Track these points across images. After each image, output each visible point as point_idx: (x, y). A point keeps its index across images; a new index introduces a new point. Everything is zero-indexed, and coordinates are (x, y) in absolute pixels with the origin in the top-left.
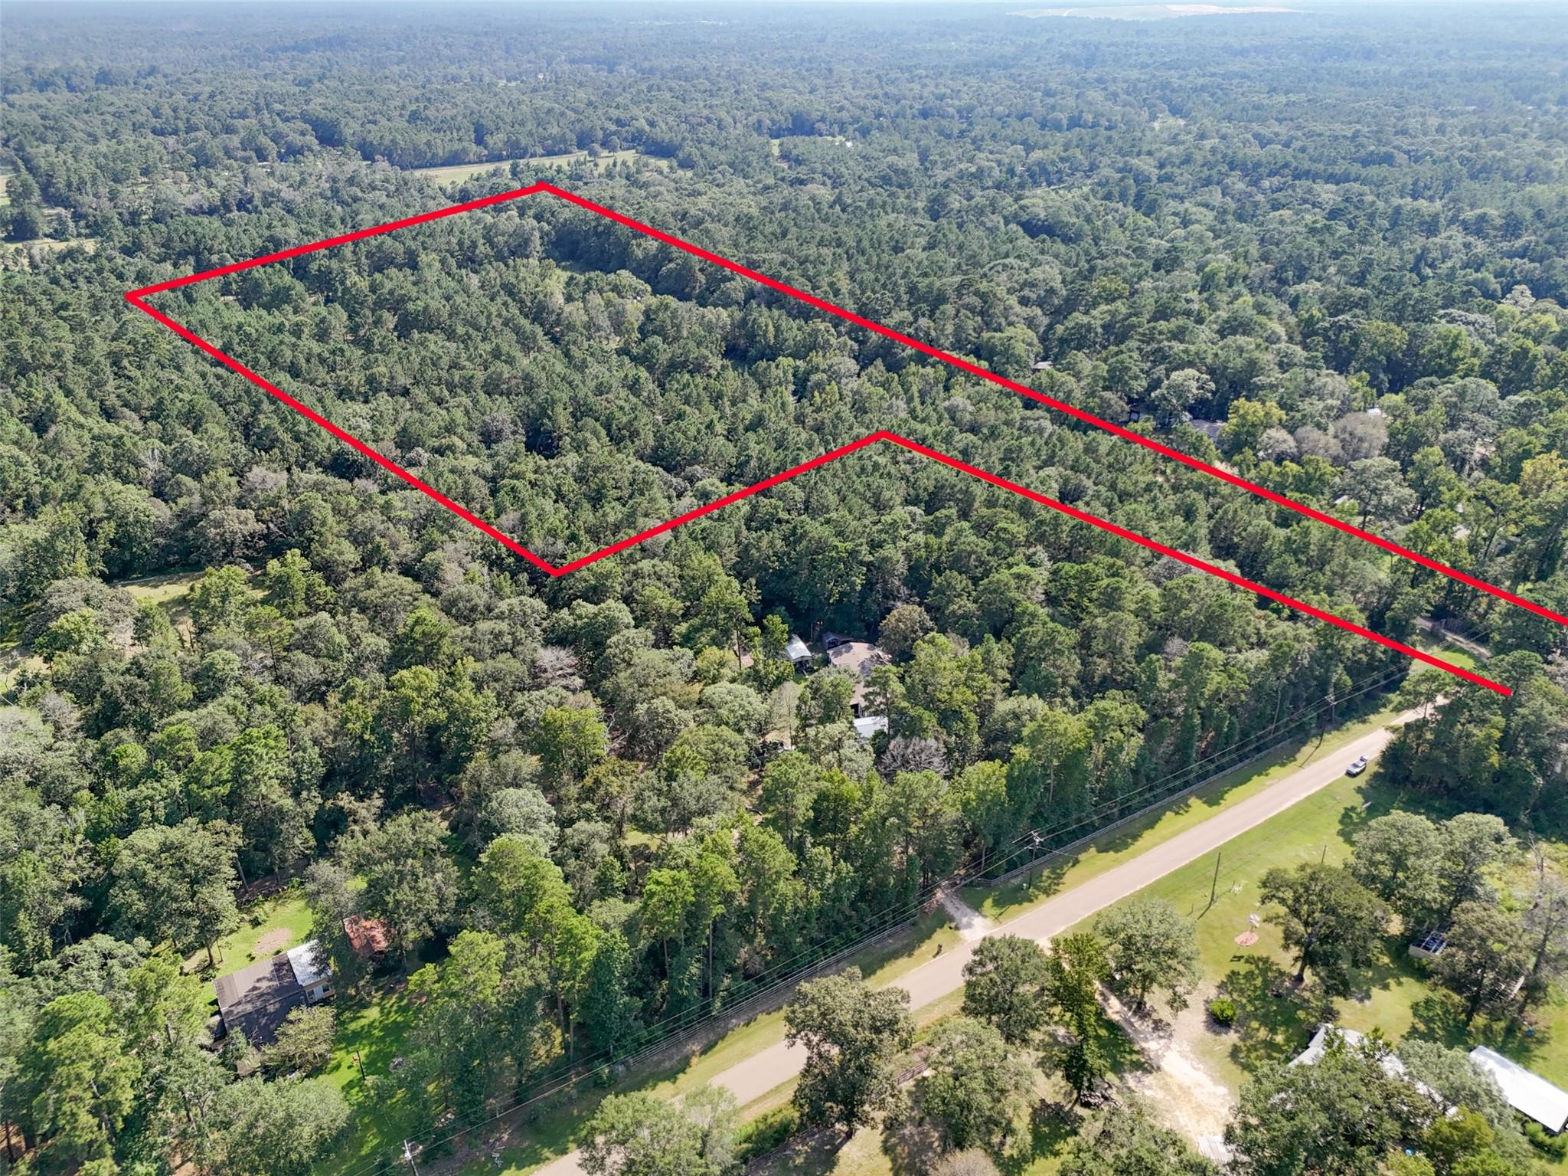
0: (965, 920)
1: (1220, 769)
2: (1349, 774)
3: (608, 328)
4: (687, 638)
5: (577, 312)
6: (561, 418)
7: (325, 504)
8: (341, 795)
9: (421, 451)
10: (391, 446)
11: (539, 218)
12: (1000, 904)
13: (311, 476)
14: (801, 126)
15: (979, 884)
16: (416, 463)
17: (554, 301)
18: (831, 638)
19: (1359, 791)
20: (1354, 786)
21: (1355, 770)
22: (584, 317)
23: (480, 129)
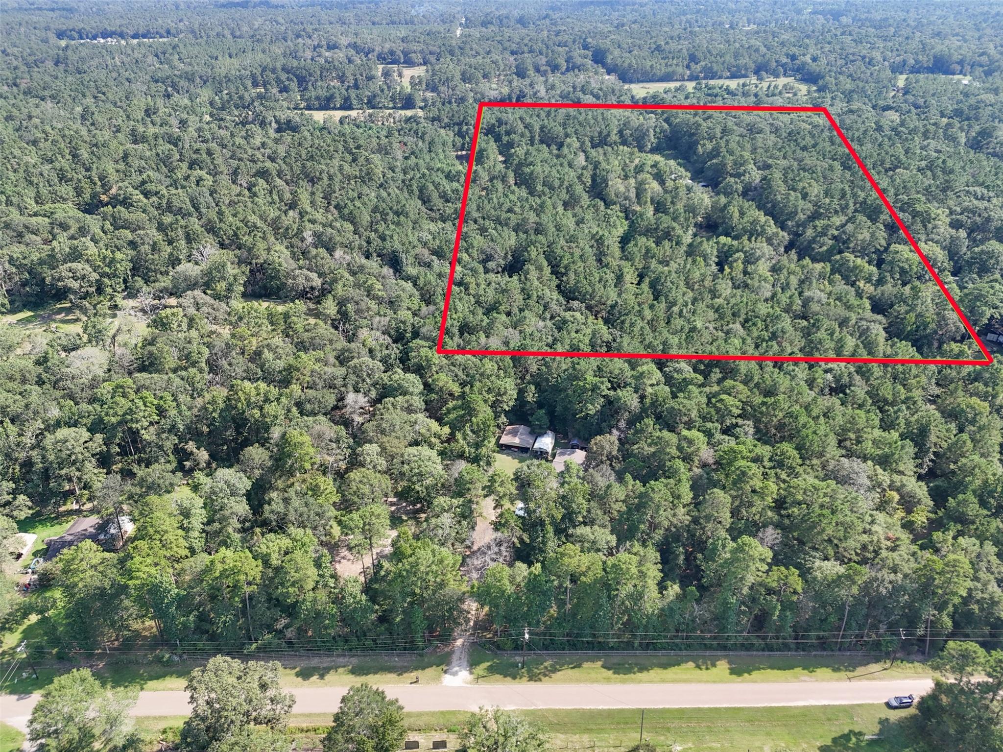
0: (456, 669)
1: (769, 648)
2: (888, 705)
3: (634, 199)
4: (449, 412)
5: (616, 185)
6: (534, 254)
7: (351, 278)
8: (191, 443)
9: (434, 258)
10: (426, 252)
11: (667, 121)
12: (492, 670)
13: (364, 261)
14: (941, 66)
15: (489, 649)
16: (429, 265)
17: (611, 176)
18: (575, 442)
19: (883, 722)
20: (883, 716)
21: (895, 704)
22: (622, 189)
23: (693, 58)
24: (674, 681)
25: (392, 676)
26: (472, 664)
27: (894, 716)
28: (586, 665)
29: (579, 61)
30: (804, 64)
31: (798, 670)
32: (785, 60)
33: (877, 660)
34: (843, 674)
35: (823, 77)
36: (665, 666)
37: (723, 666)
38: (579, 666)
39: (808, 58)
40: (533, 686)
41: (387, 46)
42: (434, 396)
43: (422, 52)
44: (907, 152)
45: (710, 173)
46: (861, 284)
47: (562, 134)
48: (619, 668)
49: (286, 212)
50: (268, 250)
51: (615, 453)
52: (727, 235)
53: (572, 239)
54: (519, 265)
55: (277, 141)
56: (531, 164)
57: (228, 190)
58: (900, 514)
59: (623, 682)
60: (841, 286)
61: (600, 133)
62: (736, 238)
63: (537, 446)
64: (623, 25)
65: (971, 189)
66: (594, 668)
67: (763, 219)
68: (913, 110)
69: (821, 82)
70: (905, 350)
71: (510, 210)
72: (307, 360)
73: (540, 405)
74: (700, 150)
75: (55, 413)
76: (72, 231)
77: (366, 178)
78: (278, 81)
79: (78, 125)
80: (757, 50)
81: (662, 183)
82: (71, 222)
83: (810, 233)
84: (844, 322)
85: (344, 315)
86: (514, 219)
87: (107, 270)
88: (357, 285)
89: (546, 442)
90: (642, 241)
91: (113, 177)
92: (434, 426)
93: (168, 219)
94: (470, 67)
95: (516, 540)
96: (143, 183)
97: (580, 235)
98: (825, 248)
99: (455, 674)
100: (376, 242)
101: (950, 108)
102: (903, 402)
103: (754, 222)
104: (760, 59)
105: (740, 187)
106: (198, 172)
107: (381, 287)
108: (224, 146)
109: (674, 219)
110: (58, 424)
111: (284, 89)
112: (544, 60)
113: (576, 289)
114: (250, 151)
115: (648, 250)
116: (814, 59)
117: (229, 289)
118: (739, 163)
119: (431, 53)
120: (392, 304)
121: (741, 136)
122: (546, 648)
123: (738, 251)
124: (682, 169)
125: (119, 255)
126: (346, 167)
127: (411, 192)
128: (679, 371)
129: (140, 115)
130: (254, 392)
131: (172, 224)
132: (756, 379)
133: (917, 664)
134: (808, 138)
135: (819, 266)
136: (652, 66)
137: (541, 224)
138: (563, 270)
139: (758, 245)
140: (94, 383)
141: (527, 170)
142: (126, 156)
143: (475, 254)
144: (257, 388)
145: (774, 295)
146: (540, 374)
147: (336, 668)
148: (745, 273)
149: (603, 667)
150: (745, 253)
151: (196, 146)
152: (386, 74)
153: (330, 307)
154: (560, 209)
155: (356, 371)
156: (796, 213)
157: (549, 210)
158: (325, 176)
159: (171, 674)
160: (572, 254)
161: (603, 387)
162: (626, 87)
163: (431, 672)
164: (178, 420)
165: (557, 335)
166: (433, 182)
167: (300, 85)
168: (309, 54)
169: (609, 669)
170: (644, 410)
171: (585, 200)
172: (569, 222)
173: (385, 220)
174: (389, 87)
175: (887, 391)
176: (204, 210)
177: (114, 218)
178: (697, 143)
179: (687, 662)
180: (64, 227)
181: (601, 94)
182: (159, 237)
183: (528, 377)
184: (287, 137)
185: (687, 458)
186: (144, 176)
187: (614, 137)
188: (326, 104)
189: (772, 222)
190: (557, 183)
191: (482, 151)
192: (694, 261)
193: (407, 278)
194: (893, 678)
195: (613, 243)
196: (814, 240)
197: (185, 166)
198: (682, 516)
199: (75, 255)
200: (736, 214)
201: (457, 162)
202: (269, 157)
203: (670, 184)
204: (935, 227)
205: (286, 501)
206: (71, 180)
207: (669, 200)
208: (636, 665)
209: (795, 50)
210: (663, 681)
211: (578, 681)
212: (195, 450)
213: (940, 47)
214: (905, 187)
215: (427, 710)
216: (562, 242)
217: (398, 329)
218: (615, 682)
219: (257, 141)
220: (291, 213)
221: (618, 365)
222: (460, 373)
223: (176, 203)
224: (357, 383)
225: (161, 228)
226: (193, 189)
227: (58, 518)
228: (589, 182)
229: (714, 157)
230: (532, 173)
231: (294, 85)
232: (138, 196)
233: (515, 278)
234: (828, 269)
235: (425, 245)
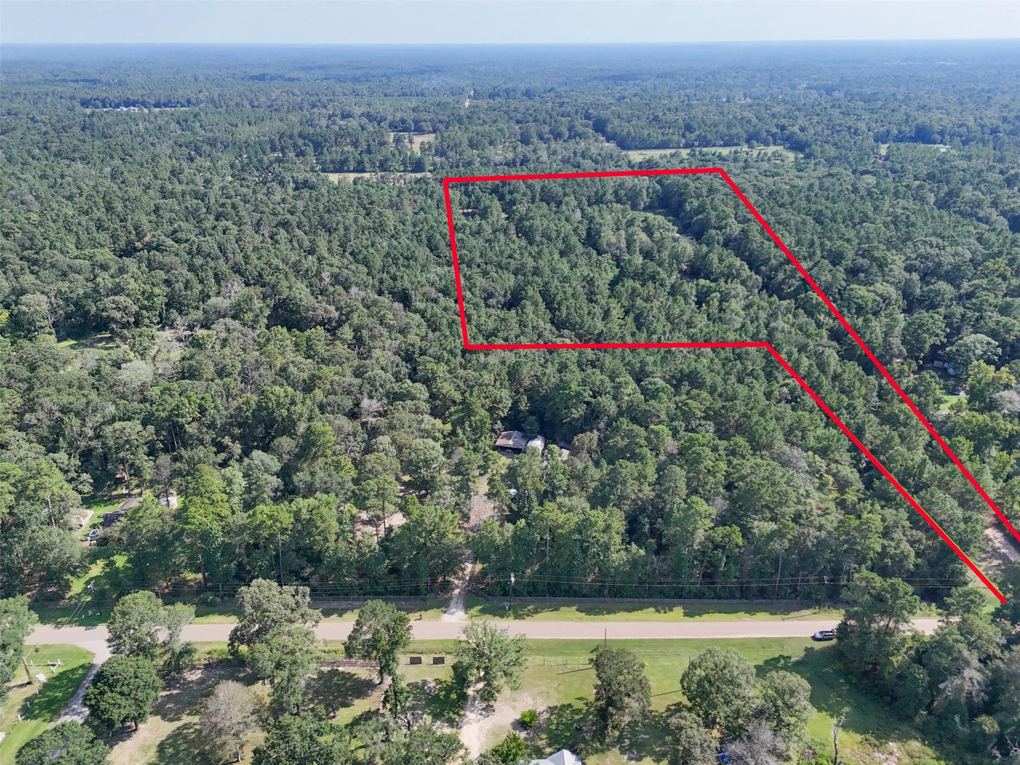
0: (454, 610)
1: (718, 597)
2: (814, 638)
3: (625, 249)
4: (451, 414)
5: (608, 236)
6: (530, 292)
7: (365, 310)
8: (227, 437)
9: (440, 295)
10: (433, 290)
11: (659, 182)
12: (483, 612)
13: (376, 296)
14: (923, 135)
15: (482, 596)
16: (435, 301)
17: (604, 229)
18: (561, 444)
19: (809, 650)
20: (809, 646)
21: (819, 636)
22: (613, 240)
23: (689, 128)
24: (637, 621)
26: (467, 607)
27: (818, 646)
28: (563, 609)
29: (580, 129)
30: (793, 134)
31: (742, 614)
32: (775, 130)
33: (808, 607)
34: (779, 617)
35: (810, 146)
36: (630, 610)
37: (678, 611)
38: (557, 609)
39: (796, 129)
40: (518, 622)
41: (399, 115)
42: (438, 403)
43: (431, 120)
44: (876, 209)
45: (696, 228)
46: (822, 317)
47: (561, 194)
48: (589, 611)
49: (305, 257)
50: (290, 288)
51: (594, 448)
52: (706, 277)
53: (565, 280)
54: (517, 302)
55: (295, 198)
56: (532, 218)
57: (252, 239)
58: (835, 495)
59: (594, 621)
60: (803, 318)
61: (597, 193)
62: (715, 280)
63: (528, 447)
64: (624, 98)
65: (927, 239)
66: (569, 611)
67: (738, 262)
68: (891, 176)
69: (807, 150)
70: (853, 368)
71: (510, 257)
72: (327, 371)
73: (531, 412)
74: (688, 207)
75: (111, 409)
76: (112, 271)
77: (380, 229)
78: (295, 146)
79: (108, 182)
80: (749, 121)
81: (650, 234)
82: (111, 264)
83: (781, 276)
85: (358, 341)
86: (513, 264)
87: (146, 302)
88: (371, 316)
89: (537, 444)
90: (629, 283)
91: (146, 226)
92: (438, 422)
93: (199, 261)
94: (477, 134)
95: (506, 508)
96: (175, 232)
97: (573, 277)
98: (792, 288)
99: (453, 613)
100: (389, 282)
101: (924, 171)
102: (845, 408)
103: (730, 267)
104: (751, 129)
105: (721, 239)
106: (224, 223)
107: (391, 317)
108: (246, 202)
109: (660, 265)
110: (113, 420)
111: (301, 154)
112: (547, 129)
113: (567, 320)
114: (271, 206)
115: (634, 291)
116: (802, 130)
117: (255, 321)
118: (723, 217)
119: (440, 122)
120: (403, 331)
121: (726, 195)
122: (530, 594)
123: (715, 291)
124: (670, 224)
125: (157, 291)
126: (361, 219)
127: (420, 242)
128: (654, 384)
129: (166, 175)
130: (282, 394)
131: (203, 265)
132: (719, 390)
134: (786, 197)
135: (785, 303)
136: (649, 135)
137: (538, 268)
138: (556, 306)
139: (734, 286)
140: (143, 387)
141: (527, 223)
142: (157, 210)
143: (477, 293)
144: (285, 392)
145: (743, 326)
146: (532, 387)
147: (352, 609)
148: (721, 310)
149: (578, 610)
150: (721, 292)
151: (222, 201)
152: (398, 141)
153: (347, 332)
154: (556, 256)
155: (371, 382)
156: (769, 259)
157: (546, 256)
158: (341, 227)
159: (214, 613)
160: (565, 292)
161: (586, 395)
162: (624, 153)
163: (431, 612)
164: (217, 417)
165: (548, 357)
166: (441, 233)
167: (315, 150)
168: (324, 122)
169: (582, 612)
170: (621, 414)
171: (580, 248)
172: (564, 266)
173: (396, 264)
174: (400, 152)
175: (833, 400)
176: (230, 256)
177: (149, 259)
178: (685, 201)
179: (648, 607)
180: (104, 267)
181: (600, 158)
182: (190, 276)
183: (522, 390)
184: (306, 193)
185: (655, 449)
186: (176, 226)
187: (609, 196)
188: (340, 167)
189: (746, 267)
190: (554, 235)
191: (486, 208)
192: (675, 300)
193: (416, 311)
194: (821, 619)
195: (602, 285)
196: (783, 282)
197: (212, 217)
198: (648, 492)
199: (118, 290)
200: (716, 261)
201: (463, 218)
202: (289, 211)
203: (657, 235)
204: (891, 270)
205: (313, 474)
206: (107, 229)
207: (656, 248)
208: (605, 609)
209: (785, 122)
210: (627, 620)
211: (556, 620)
212: (230, 444)
213: (922, 119)
214: (868, 238)
215: (428, 638)
216: (556, 282)
217: (407, 350)
218: (587, 621)
219: (278, 197)
220: (310, 257)
221: (598, 377)
222: (462, 384)
223: (205, 248)
224: (371, 391)
225: (192, 268)
226: (219, 236)
227: (111, 500)
228: (584, 234)
229: (700, 213)
230: (531, 226)
231: (310, 150)
232: (169, 242)
233: (513, 311)
234: (793, 305)
235: (433, 284)
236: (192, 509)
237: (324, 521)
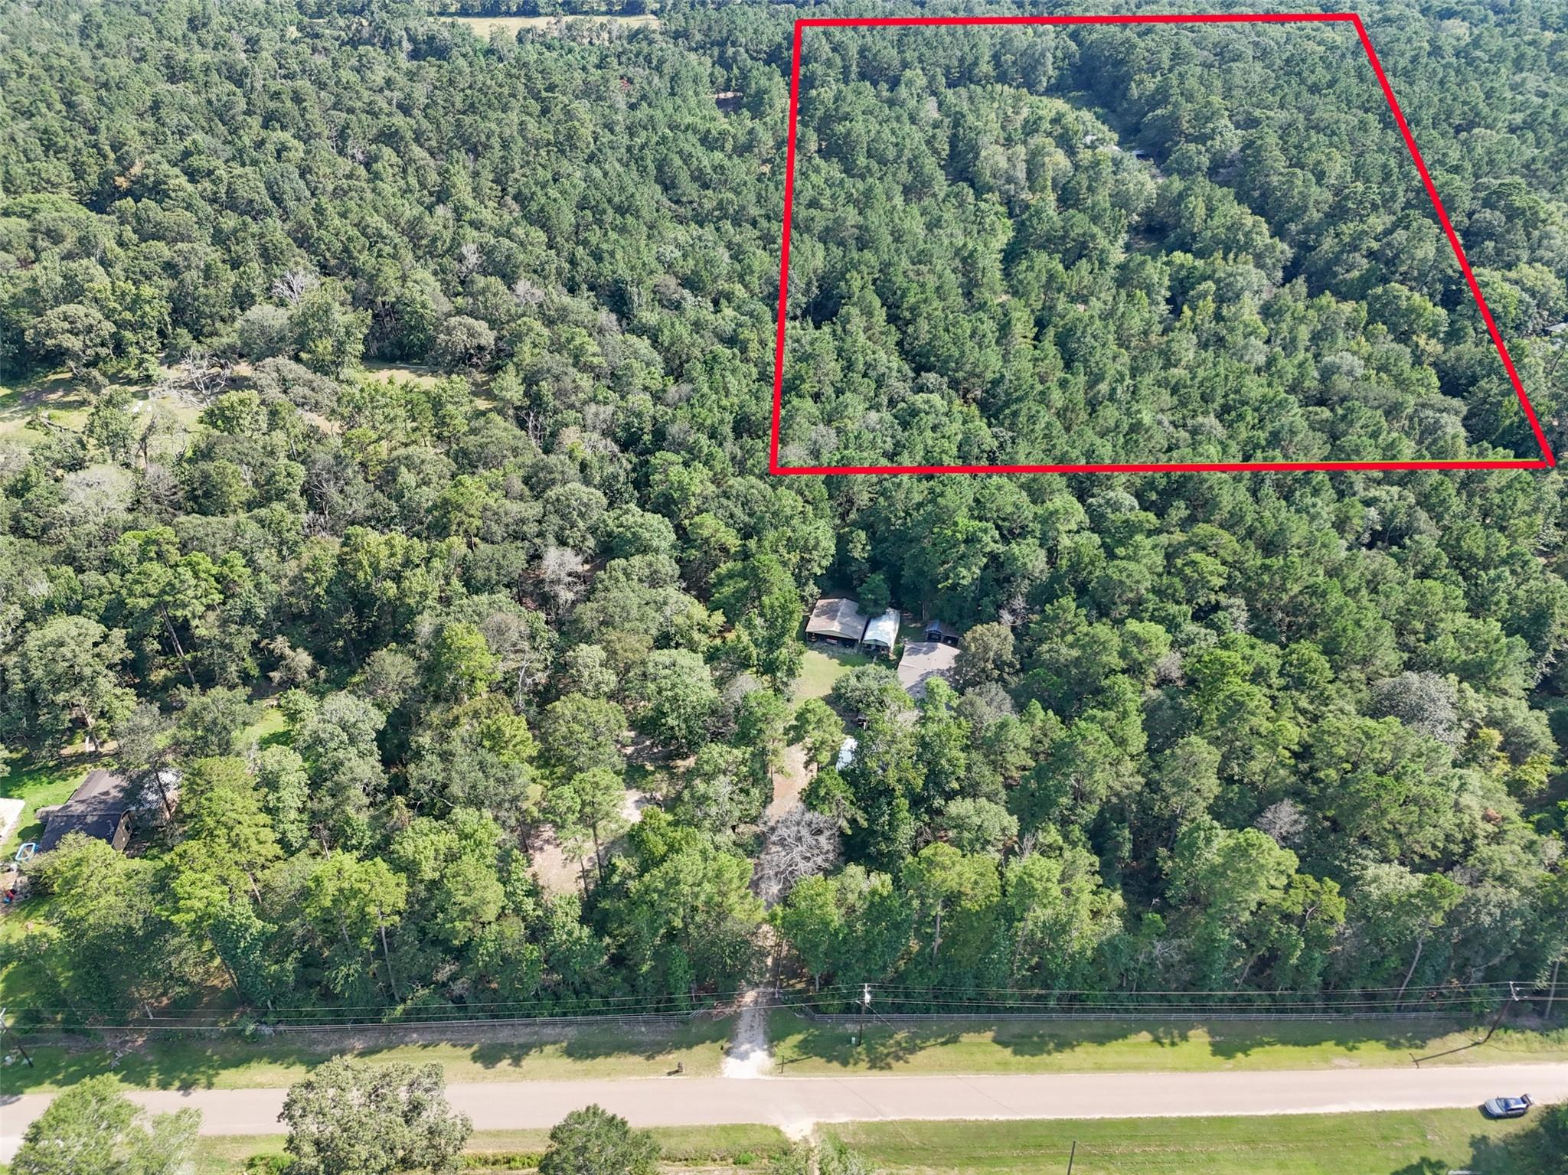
0: (746, 1047)
1: (1280, 1006)
2: (1485, 1111)
3: (1023, 182)
4: (721, 582)
5: (993, 157)
6: (856, 284)
7: (546, 332)
8: (280, 638)
9: (687, 293)
10: (672, 282)
11: (1074, 36)
12: (807, 1048)
13: (567, 300)
15: (801, 1010)
16: (677, 306)
17: (985, 140)
18: (934, 628)
19: (1479, 1143)
20: (1478, 1133)
21: (1497, 1110)
22: (1003, 164)
24: (1117, 1068)
25: (637, 1060)
26: (773, 1038)
27: (1497, 1131)
28: (965, 1038)
31: (1329, 1046)
33: (1462, 1027)
34: (1404, 1053)
36: (1101, 1039)
37: (1199, 1039)
38: (954, 1040)
40: (877, 1079)
42: (694, 554)
44: (1489, 95)
45: (1150, 134)
46: (1422, 340)
47: (896, 63)
48: (1024, 1044)
49: (430, 209)
50: (404, 278)
51: (1008, 656)
52: (1186, 250)
53: (921, 258)
54: (830, 304)
55: (411, 76)
56: (846, 117)
57: (332, 168)
58: (1502, 767)
59: (1031, 1069)
60: (1387, 345)
61: (962, 60)
62: (1199, 254)
63: (870, 636)
66: (979, 1043)
67: (1249, 220)
68: (1493, 18)
71: (813, 204)
72: (475, 488)
73: (874, 563)
74: (1135, 92)
75: (41, 589)
76: (68, 245)
77: (565, 145)
79: (72, 48)
81: (1071, 152)
82: (65, 229)
83: (1328, 244)
84: (1392, 411)
85: (536, 401)
86: (820, 220)
87: (128, 315)
88: (556, 347)
89: (885, 630)
90: (1041, 259)
91: (135, 144)
92: (699, 611)
93: (230, 221)
95: (844, 824)
96: (187, 154)
97: (936, 251)
98: (1356, 274)
99: (743, 1056)
100: (586, 262)
102: (1504, 562)
103: (1234, 227)
105: (1205, 161)
106: (279, 135)
107: (597, 349)
108: (322, 86)
109: (1095, 219)
110: (49, 608)
113: (931, 348)
114: (366, 95)
115: (1051, 277)
117: (340, 349)
118: (1204, 117)
120: (617, 380)
121: (1204, 65)
122: (898, 1009)
123: (1204, 278)
124: (1105, 128)
125: (147, 291)
126: (532, 125)
127: (643, 171)
128: (1116, 507)
129: (179, 28)
130: (384, 551)
131: (235, 231)
132: (1249, 520)
133: (1530, 1034)
134: (1320, 70)
135: (1348, 307)
137: (867, 229)
138: (907, 315)
139: (1241, 268)
140: (110, 532)
142: (156, 106)
143: (755, 283)
144: (389, 544)
145: (1271, 362)
146: (873, 509)
147: (541, 1045)
148: (1218, 317)
149: (997, 1041)
151: (275, 85)
153: (511, 385)
154: (898, 200)
155: (561, 508)
156: (1305, 209)
157: (880, 203)
158: (495, 142)
159: (259, 1057)
160: (923, 285)
161: (986, 539)
163: (702, 1051)
164: (255, 601)
165: (902, 436)
166: (680, 152)
169: (1005, 1044)
170: (1055, 578)
171: (941, 183)
172: (915, 225)
173: (600, 223)
175: (1475, 542)
176: (291, 204)
177: (139, 220)
178: (1128, 78)
179: (1138, 1031)
180: (55, 237)
182: (215, 255)
183: (853, 516)
184: (430, 70)
185: (1134, 670)
186: (188, 143)
187: (985, 68)
188: (493, 6)
189: (1264, 226)
190: (891, 153)
191: (760, 93)
192: (1130, 296)
193: (641, 331)
194: (1490, 1060)
195: (990, 262)
196: (1337, 260)
197: (255, 122)
198: (1129, 777)
199: (73, 290)
200: (1201, 211)
201: (719, 114)
202: (400, 106)
203: (1085, 156)
204: (1547, 236)
205: (446, 757)
206: (64, 149)
207: (1085, 183)
208: (1052, 1036)
210: (1099, 1068)
211: (953, 1068)
212: (288, 652)
214: (1491, 162)
215: (697, 1122)
216: (905, 263)
217: (628, 426)
218: (1018, 1071)
219: (378, 76)
220: (440, 210)
221: (1008, 494)
222: (738, 512)
223: (243, 193)
224: (562, 529)
225: (219, 238)
226: (271, 167)
227: (61, 768)
228: (945, 149)
229: (1159, 105)
230: (848, 133)
232: (178, 180)
233: (826, 329)
234: (1364, 314)
235: (669, 267)
236: (187, 876)
237: (469, 891)
